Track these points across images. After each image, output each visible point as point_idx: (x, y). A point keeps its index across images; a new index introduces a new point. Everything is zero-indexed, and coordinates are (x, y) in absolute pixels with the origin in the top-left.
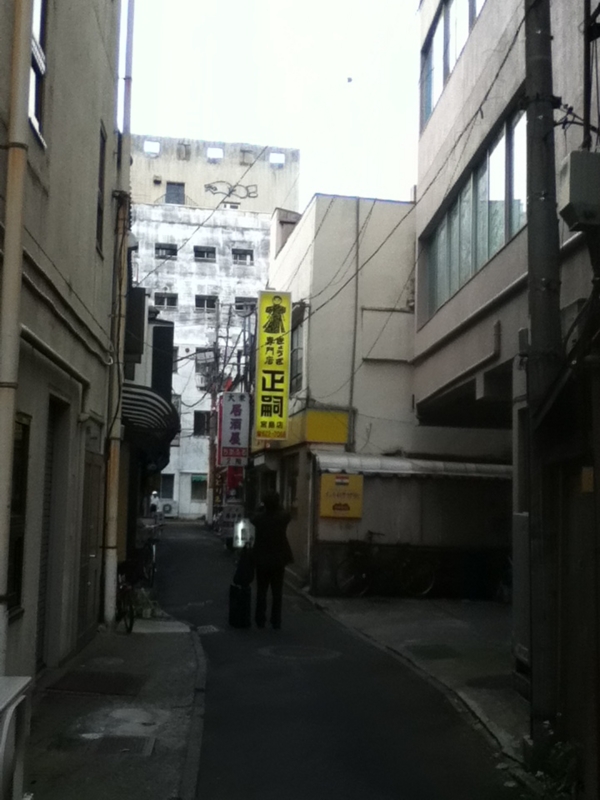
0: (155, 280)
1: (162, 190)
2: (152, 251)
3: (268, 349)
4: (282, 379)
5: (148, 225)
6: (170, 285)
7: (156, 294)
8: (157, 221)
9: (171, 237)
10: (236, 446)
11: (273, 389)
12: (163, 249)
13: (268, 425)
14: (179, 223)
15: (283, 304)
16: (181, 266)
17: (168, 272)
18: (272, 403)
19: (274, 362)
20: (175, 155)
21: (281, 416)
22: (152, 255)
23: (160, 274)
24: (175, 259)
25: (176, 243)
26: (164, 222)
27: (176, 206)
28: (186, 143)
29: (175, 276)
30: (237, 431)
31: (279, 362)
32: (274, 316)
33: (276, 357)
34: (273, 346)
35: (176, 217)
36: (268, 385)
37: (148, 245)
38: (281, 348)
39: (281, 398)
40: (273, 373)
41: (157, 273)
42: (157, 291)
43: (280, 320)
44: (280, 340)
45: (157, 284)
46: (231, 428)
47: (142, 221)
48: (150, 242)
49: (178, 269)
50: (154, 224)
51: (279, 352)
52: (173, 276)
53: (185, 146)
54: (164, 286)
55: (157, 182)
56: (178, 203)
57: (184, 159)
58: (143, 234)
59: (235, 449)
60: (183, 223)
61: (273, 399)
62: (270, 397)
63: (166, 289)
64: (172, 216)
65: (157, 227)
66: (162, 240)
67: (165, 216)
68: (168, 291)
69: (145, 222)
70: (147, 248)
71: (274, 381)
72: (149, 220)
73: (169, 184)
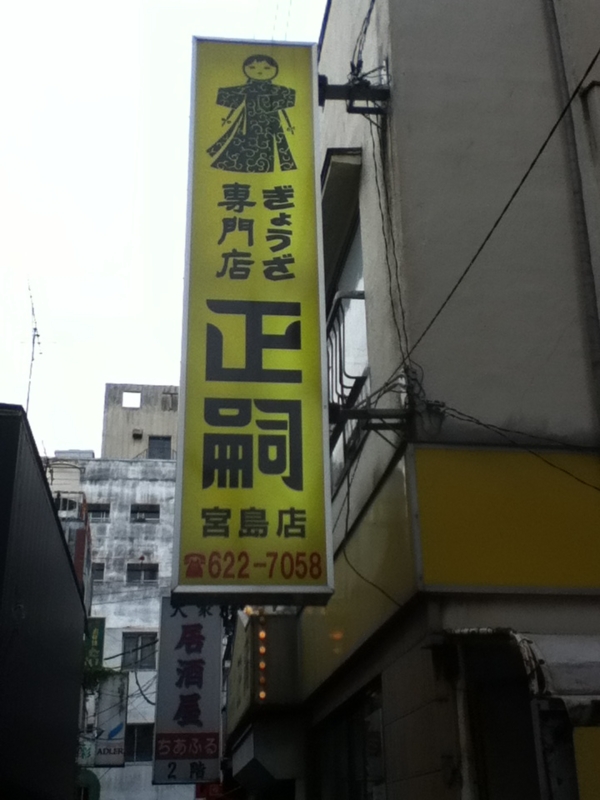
0: (129, 548)
1: (144, 445)
2: (127, 514)
3: (229, 225)
4: (294, 333)
5: (123, 485)
6: (148, 554)
7: (129, 565)
8: (135, 479)
9: (152, 496)
10: (192, 729)
11: (254, 371)
12: (141, 512)
13: (234, 523)
14: (162, 480)
15: (284, 80)
16: (164, 530)
17: (146, 538)
18: (252, 429)
19: (257, 269)
20: (159, 406)
21: (295, 482)
22: (127, 519)
23: (135, 541)
24: (158, 522)
25: (158, 502)
26: (143, 479)
27: (160, 462)
28: (173, 391)
29: (156, 542)
30: (194, 689)
31: (278, 269)
32: (250, 116)
33: (263, 251)
34: (247, 213)
35: (160, 473)
36: (234, 355)
37: (122, 507)
38: (282, 220)
39: (293, 407)
40: (254, 311)
41: (131, 539)
42: (130, 562)
43: (275, 128)
44: (279, 197)
45: (131, 552)
46: (179, 684)
47: (116, 479)
48: (125, 503)
49: (159, 535)
50: (131, 483)
51: (273, 235)
52: (153, 543)
53: (172, 394)
54: (140, 555)
55: (137, 437)
56: (164, 458)
57: (171, 409)
58: (117, 495)
59: (188, 738)
60: (167, 480)
61: (257, 414)
62: (243, 405)
63: (142, 558)
64: (153, 472)
65: (134, 486)
66: (139, 500)
67: (144, 472)
68: (146, 561)
69: (120, 481)
70: (121, 511)
71: (257, 342)
72: (126, 479)
73: (152, 438)
